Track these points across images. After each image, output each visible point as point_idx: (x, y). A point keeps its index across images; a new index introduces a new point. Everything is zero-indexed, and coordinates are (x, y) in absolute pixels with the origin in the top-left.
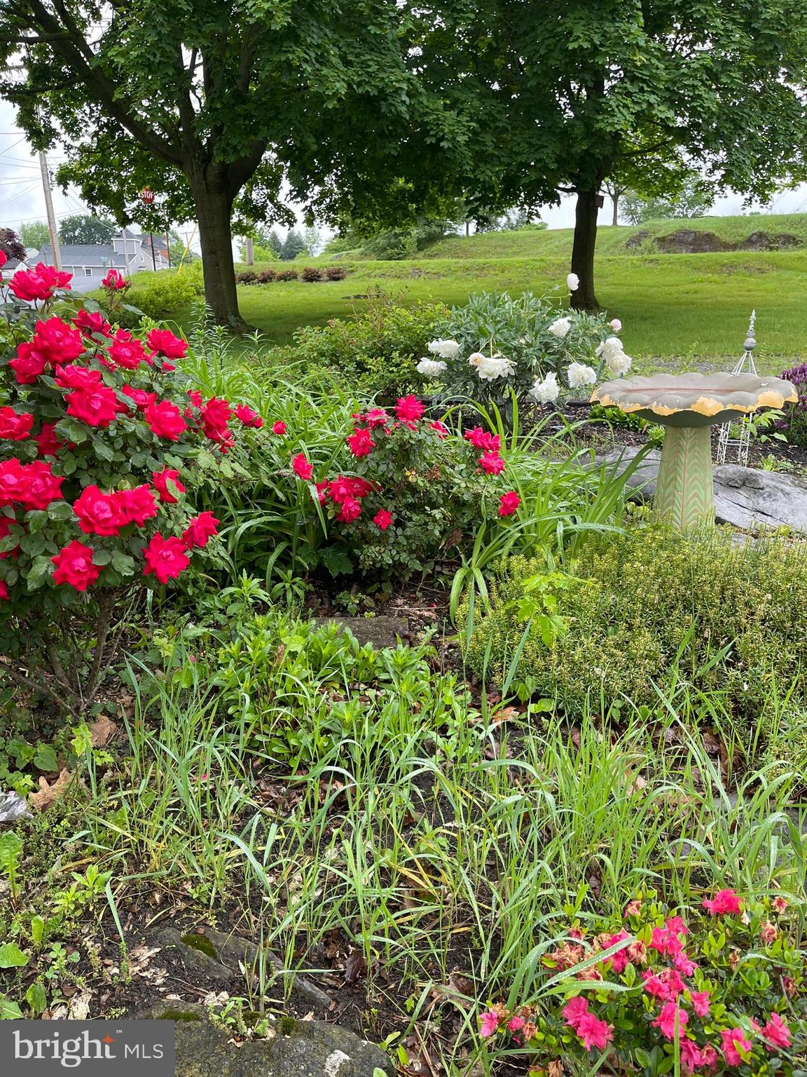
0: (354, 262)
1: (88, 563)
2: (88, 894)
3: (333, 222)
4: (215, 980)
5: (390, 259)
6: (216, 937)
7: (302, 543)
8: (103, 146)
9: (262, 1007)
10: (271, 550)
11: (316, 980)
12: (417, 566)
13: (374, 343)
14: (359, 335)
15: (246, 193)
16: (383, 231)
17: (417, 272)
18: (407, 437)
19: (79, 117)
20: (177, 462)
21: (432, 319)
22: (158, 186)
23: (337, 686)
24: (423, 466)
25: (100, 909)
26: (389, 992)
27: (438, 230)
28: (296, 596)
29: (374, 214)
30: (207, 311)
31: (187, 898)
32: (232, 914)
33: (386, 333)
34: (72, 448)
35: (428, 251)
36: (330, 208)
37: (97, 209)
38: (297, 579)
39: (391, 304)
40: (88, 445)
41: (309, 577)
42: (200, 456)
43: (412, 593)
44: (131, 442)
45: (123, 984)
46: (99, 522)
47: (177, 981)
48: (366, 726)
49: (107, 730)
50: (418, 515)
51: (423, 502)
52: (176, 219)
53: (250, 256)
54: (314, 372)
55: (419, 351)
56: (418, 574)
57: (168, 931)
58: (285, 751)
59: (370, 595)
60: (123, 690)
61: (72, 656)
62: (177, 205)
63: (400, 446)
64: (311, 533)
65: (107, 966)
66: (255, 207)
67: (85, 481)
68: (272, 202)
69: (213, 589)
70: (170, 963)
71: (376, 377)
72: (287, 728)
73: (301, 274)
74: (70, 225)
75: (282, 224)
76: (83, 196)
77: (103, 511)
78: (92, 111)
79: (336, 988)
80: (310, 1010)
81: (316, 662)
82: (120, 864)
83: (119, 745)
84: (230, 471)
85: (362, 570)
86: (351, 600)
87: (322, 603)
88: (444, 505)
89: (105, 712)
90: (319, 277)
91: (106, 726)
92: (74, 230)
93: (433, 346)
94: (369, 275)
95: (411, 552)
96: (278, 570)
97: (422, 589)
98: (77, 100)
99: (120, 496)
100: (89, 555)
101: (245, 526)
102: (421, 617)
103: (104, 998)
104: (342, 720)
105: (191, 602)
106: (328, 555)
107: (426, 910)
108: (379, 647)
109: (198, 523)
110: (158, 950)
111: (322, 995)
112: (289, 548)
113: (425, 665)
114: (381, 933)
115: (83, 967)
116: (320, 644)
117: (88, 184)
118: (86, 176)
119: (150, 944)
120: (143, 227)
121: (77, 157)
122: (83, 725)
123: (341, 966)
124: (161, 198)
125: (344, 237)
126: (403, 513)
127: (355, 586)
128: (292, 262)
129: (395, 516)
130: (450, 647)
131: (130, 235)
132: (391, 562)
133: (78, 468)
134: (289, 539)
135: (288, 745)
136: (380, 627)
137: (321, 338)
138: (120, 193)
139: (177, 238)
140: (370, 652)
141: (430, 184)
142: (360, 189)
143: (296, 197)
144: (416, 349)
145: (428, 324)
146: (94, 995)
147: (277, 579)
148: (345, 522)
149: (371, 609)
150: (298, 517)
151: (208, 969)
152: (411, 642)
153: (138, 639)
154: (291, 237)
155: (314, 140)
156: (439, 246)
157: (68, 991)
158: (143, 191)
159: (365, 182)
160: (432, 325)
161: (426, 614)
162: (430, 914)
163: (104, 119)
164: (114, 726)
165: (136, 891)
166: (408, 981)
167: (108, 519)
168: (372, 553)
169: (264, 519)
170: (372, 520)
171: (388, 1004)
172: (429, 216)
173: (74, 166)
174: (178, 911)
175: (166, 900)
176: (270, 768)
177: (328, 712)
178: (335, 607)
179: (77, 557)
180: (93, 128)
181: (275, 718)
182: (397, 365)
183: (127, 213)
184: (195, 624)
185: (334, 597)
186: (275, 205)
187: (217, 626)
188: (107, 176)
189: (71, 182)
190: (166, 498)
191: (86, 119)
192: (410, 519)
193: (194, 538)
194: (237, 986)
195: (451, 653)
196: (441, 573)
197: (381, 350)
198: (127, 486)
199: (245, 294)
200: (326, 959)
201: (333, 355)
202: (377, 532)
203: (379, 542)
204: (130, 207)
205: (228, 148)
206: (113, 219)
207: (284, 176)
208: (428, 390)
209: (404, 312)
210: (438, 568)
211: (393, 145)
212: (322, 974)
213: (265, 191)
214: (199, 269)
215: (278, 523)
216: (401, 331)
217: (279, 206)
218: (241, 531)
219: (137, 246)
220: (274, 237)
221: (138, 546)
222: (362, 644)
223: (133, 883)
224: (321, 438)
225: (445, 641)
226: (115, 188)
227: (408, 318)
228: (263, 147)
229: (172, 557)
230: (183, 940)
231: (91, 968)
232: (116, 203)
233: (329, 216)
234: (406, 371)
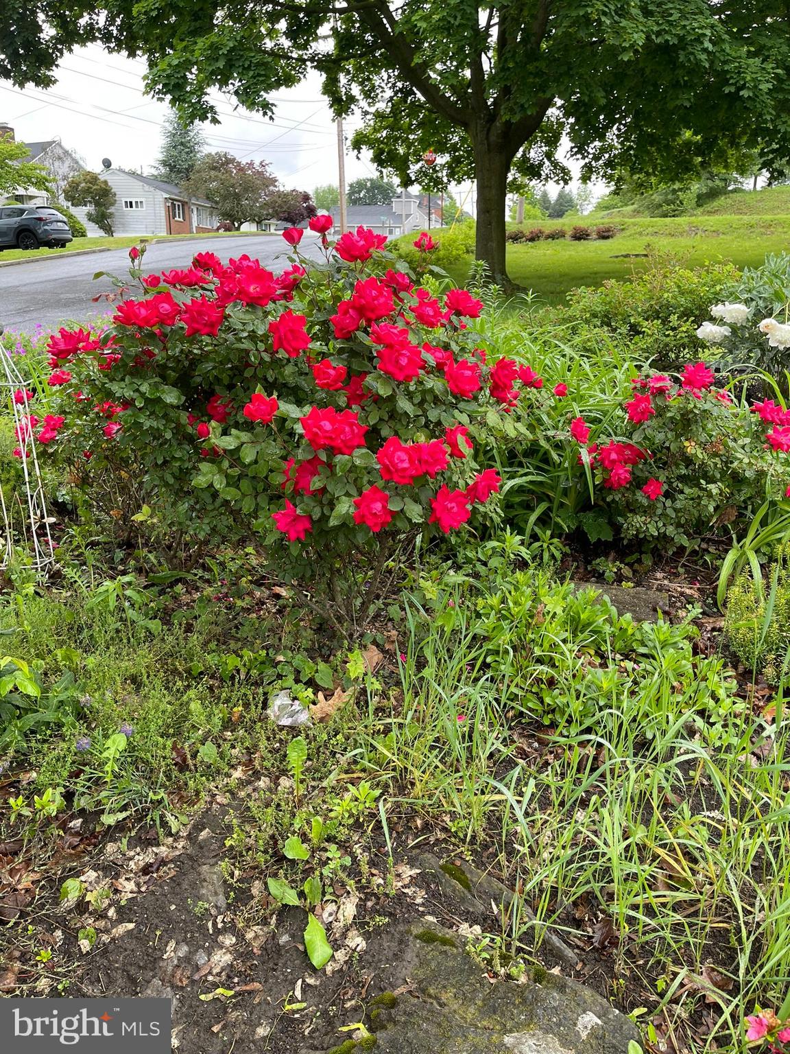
0: (626, 220)
1: (384, 507)
2: (361, 807)
3: (610, 178)
4: (469, 912)
5: (665, 216)
6: (471, 872)
7: (562, 505)
8: (395, 111)
9: (513, 950)
10: (532, 510)
11: (564, 937)
12: (684, 541)
13: (651, 306)
14: (635, 296)
15: (524, 152)
16: (662, 186)
17: (694, 230)
18: (692, 406)
19: (377, 84)
20: (464, 419)
21: (719, 282)
22: (441, 148)
23: (592, 652)
24: (703, 437)
25: (370, 821)
26: (637, 967)
27: (721, 184)
28: (553, 557)
29: (655, 168)
30: (485, 270)
31: (445, 830)
32: (485, 854)
33: (666, 295)
34: (377, 399)
35: (708, 207)
36: (609, 164)
37: (384, 171)
38: (555, 540)
39: (674, 266)
40: (392, 399)
41: (566, 540)
42: (489, 415)
43: (672, 568)
44: (428, 398)
45: (387, 895)
46: (397, 470)
47: (435, 905)
48: (624, 697)
49: (375, 660)
50: (691, 488)
51: (697, 475)
52: (454, 179)
53: (520, 214)
54: (585, 333)
55: (702, 315)
56: (682, 549)
57: (428, 856)
58: (539, 708)
59: (630, 565)
60: (390, 624)
61: (350, 587)
62: (457, 166)
63: (682, 415)
64: (573, 495)
65: (373, 875)
66: (532, 165)
67: (386, 432)
68: (549, 159)
69: (472, 540)
70: (428, 886)
71: (650, 340)
72: (543, 686)
73: (570, 233)
74: (358, 186)
75: (557, 182)
76: (373, 160)
77: (402, 461)
78: (389, 77)
79: (584, 950)
80: (557, 964)
81: (576, 625)
82: (387, 786)
83: (386, 675)
84: (513, 430)
85: (623, 539)
86: (610, 567)
87: (577, 567)
88: (721, 480)
89: (375, 643)
90: (588, 235)
91: (375, 655)
92: (359, 192)
93: (717, 310)
94: (640, 234)
95: (679, 525)
96: (537, 530)
97: (684, 565)
98: (376, 66)
99: (418, 449)
100: (385, 500)
101: (511, 483)
102: (682, 594)
103: (369, 904)
104: (600, 688)
105: (452, 550)
106: (588, 519)
107: (681, 896)
108: (639, 620)
109: (483, 479)
110: (419, 871)
111: (569, 953)
112: (550, 509)
113: (687, 646)
114: (635, 907)
115: (353, 871)
116: (579, 609)
117: (379, 149)
118: (377, 140)
119: (412, 863)
120: (423, 188)
121: (372, 123)
122: (357, 651)
123: (589, 930)
124: (442, 159)
125: (618, 194)
126: (674, 485)
127: (613, 554)
128: (560, 221)
129: (665, 487)
130: (714, 629)
131: (409, 196)
132: (656, 534)
133: (381, 420)
134: (550, 499)
135: (542, 702)
136: (638, 598)
137: (596, 298)
138: (407, 155)
139: (451, 198)
140: (629, 624)
141: (720, 135)
142: (645, 141)
143: (576, 153)
144: (697, 313)
145: (714, 286)
146: (360, 899)
147: (535, 537)
148: (610, 489)
149: (628, 579)
150: (563, 478)
151: (463, 900)
152: (672, 620)
153: (404, 579)
154: (561, 196)
155: (603, 94)
156: (722, 201)
157: (337, 890)
158: (427, 153)
159: (652, 135)
160: (718, 288)
161: (688, 591)
162: (685, 901)
163: (399, 85)
164: (381, 656)
165: (400, 813)
166: (659, 962)
167: (405, 469)
168: (637, 522)
169: (530, 478)
170: (641, 489)
171: (635, 979)
172: (715, 170)
173: (368, 131)
174: (437, 840)
175: (427, 827)
176: (523, 721)
177: (584, 677)
178: (590, 572)
179: (376, 501)
180: (389, 93)
181: (532, 675)
182: (673, 329)
183: (411, 175)
184: (455, 572)
185: (590, 563)
186: (552, 162)
187: (476, 576)
188: (396, 139)
189: (364, 147)
190: (457, 453)
191: (383, 85)
192: (682, 492)
193: (477, 493)
194: (491, 924)
195: (714, 636)
196: (706, 550)
197: (657, 312)
198: (422, 438)
199: (514, 252)
200: (574, 919)
201: (606, 316)
202: (645, 502)
203: (645, 512)
204: (414, 168)
205: (515, 107)
206: (396, 181)
207: (564, 133)
208: (704, 356)
209: (688, 273)
210: (704, 546)
211: (686, 96)
212: (570, 933)
213: (544, 149)
214: (471, 228)
215: (541, 483)
216: (682, 293)
217: (555, 164)
218: (506, 488)
219: (413, 207)
220: (545, 195)
221: (426, 495)
222: (620, 614)
223: (398, 805)
224: (591, 401)
225: (709, 623)
226: (401, 151)
227: (692, 279)
228: (549, 103)
229: (455, 510)
230: (441, 867)
231: (360, 873)
232: (401, 165)
233: (606, 172)
234: (683, 335)
